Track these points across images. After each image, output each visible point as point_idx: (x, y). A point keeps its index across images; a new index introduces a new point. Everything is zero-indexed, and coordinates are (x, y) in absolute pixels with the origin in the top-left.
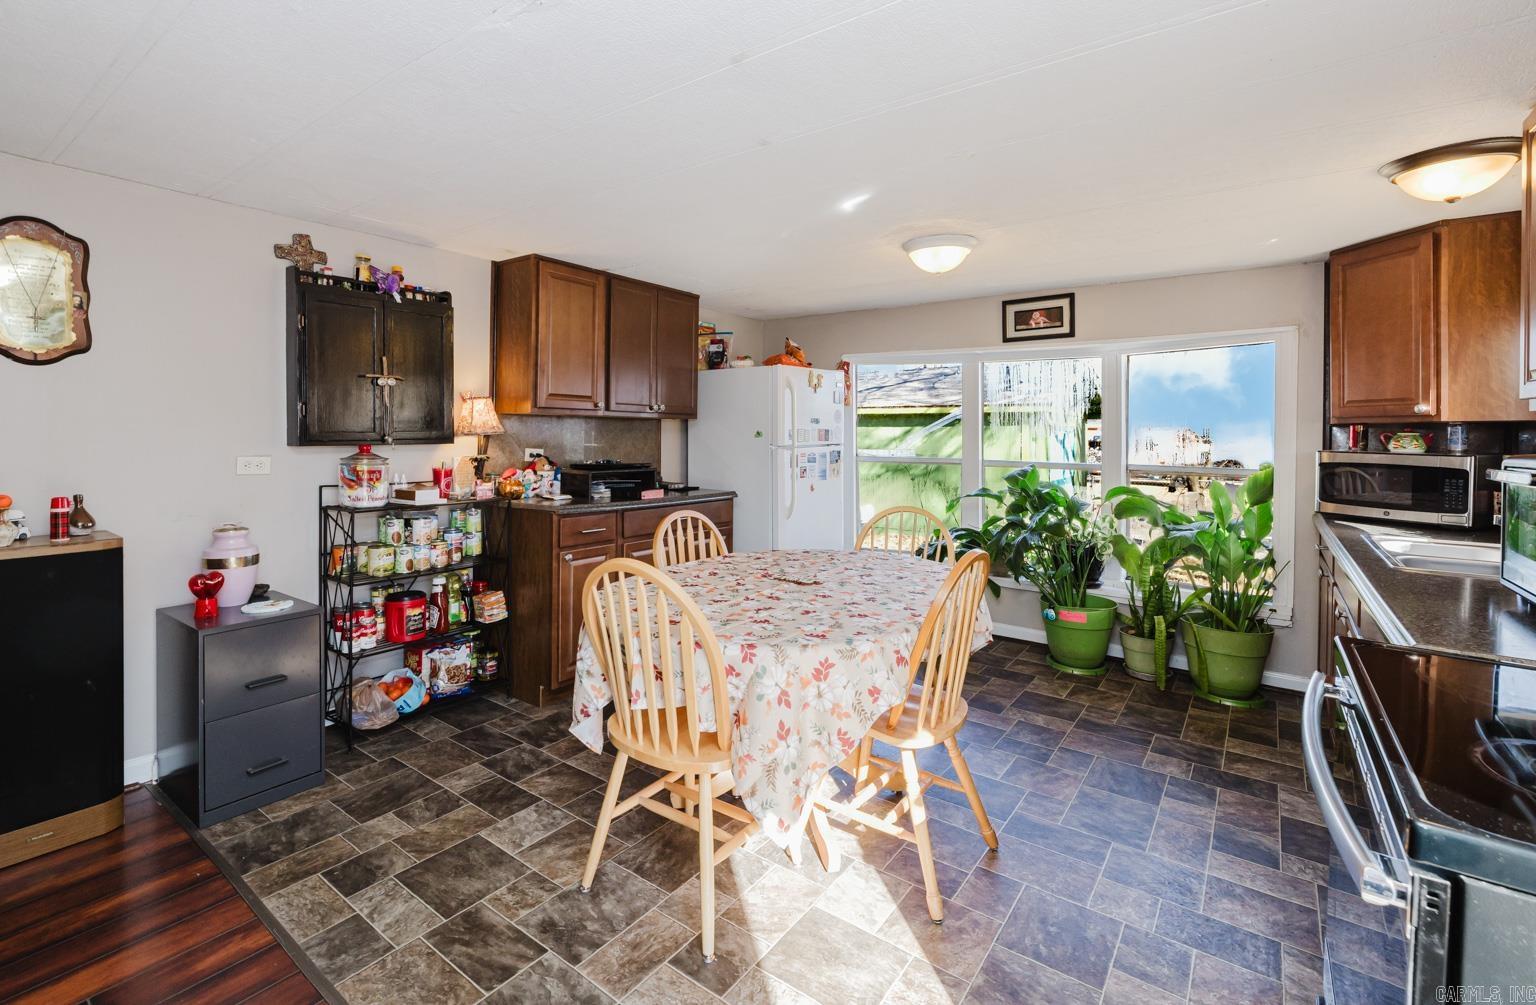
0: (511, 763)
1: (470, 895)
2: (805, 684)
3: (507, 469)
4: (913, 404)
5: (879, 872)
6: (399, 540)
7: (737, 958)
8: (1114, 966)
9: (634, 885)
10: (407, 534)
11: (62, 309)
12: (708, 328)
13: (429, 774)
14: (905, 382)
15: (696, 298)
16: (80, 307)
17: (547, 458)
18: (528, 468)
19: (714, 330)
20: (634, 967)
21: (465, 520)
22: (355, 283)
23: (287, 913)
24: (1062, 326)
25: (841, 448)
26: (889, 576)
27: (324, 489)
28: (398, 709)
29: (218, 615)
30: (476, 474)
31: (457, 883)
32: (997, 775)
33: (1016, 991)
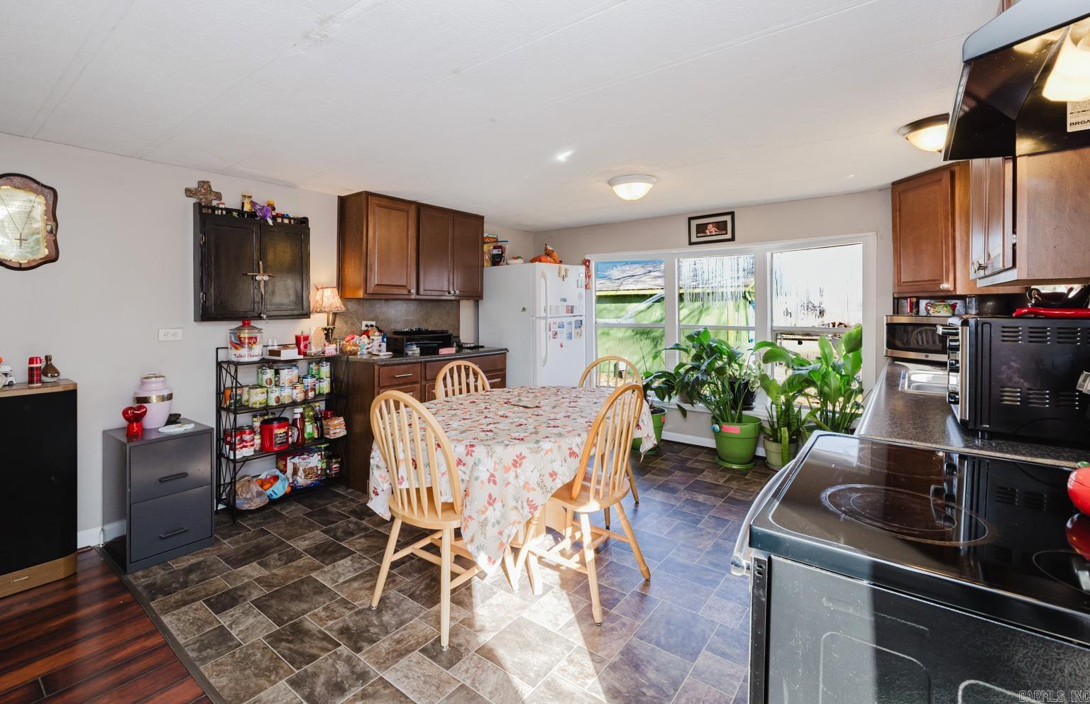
0: (341, 530)
1: (298, 613)
2: (507, 470)
3: (349, 335)
4: (654, 287)
5: (568, 594)
6: (271, 383)
7: (463, 648)
8: (706, 649)
9: (406, 604)
10: (276, 379)
11: (38, 233)
12: (491, 238)
13: (284, 538)
14: (650, 272)
15: (482, 218)
16: (51, 232)
17: (377, 327)
18: (363, 334)
19: (497, 239)
20: (395, 654)
21: (319, 370)
22: (241, 212)
23: (176, 625)
24: (726, 234)
25: (583, 318)
26: (588, 402)
27: (219, 350)
28: (269, 496)
29: (142, 434)
30: (326, 339)
31: (291, 605)
32: (662, 533)
33: (638, 665)
